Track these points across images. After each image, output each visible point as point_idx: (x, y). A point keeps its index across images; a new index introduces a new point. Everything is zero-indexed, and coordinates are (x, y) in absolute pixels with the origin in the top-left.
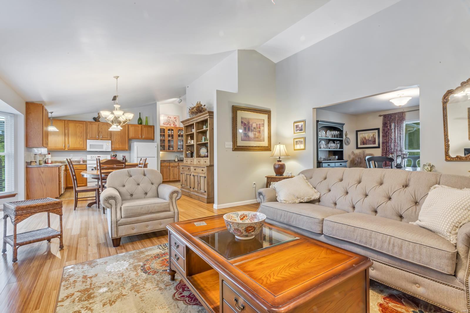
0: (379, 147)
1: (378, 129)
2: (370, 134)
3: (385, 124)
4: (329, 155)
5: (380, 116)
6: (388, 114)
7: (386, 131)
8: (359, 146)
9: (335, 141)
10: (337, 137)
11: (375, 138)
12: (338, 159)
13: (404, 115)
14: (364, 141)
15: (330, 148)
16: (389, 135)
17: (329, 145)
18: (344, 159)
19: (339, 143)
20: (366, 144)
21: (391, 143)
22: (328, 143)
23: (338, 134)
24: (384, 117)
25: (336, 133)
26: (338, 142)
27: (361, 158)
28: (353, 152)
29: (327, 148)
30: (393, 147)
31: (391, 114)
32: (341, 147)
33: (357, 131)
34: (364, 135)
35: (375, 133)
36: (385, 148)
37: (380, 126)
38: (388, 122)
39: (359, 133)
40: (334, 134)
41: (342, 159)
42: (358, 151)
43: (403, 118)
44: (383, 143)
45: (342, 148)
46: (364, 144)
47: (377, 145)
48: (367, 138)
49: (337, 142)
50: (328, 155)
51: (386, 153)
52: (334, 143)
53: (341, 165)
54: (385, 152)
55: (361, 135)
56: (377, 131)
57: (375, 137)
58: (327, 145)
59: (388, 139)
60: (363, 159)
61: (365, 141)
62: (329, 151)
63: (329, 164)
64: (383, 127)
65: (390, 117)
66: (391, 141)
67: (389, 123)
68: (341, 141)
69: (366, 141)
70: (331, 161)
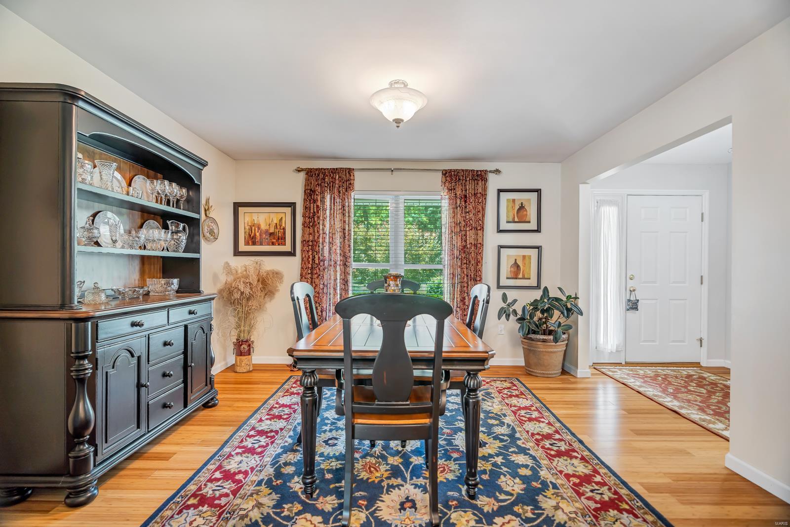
0: (292, 254)
1: (292, 205)
2: (272, 215)
3: (310, 194)
4: (142, 273)
5: (299, 170)
6: (317, 169)
7: (312, 211)
8: (242, 247)
9: (169, 222)
10: (178, 207)
11: (284, 229)
12: (181, 291)
13: (352, 177)
14: (255, 235)
15: (148, 247)
16: (319, 223)
17: (143, 234)
18: (202, 288)
19: (184, 229)
20: (261, 244)
21: (323, 244)
22: (141, 227)
23: (182, 197)
24: (307, 174)
25: (174, 190)
26: (182, 225)
27: (250, 284)
28: (227, 263)
29: (132, 247)
30: (326, 253)
31: (324, 169)
32: (193, 245)
33: (237, 206)
34: (255, 217)
35: (283, 215)
36: (311, 256)
37: (298, 197)
38: (318, 189)
39: (241, 210)
40: (164, 191)
41: (197, 291)
42: (240, 263)
43: (350, 184)
44: (304, 242)
45: (197, 251)
46: (254, 243)
47: (287, 248)
48: (264, 227)
49: (177, 226)
50: (136, 276)
51: (312, 268)
52: (166, 227)
53: (193, 316)
54: (310, 267)
55: (247, 217)
56: (288, 210)
57: (283, 225)
58: (133, 232)
59: (318, 232)
60: (256, 287)
61: (258, 234)
62: (143, 258)
63: (137, 318)
64: (305, 200)
65: (321, 176)
66: (324, 238)
67: (319, 191)
68: (193, 224)
69: (260, 235)
70: (153, 301)
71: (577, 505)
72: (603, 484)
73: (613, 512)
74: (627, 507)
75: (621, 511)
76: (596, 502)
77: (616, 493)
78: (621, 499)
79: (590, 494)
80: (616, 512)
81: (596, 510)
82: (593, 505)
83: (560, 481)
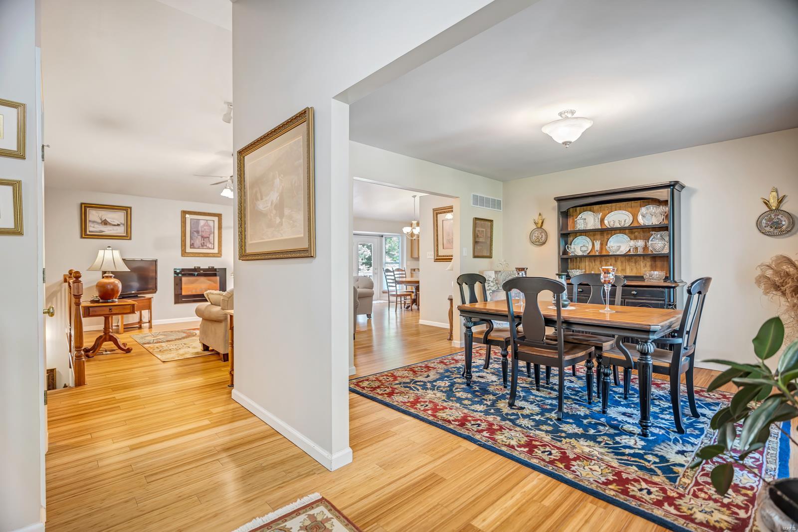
71: (428, 398)
72: (425, 410)
73: (412, 400)
74: (407, 404)
75: (409, 402)
76: (421, 401)
77: (416, 408)
78: (412, 407)
79: (427, 404)
80: (411, 401)
81: (419, 399)
82: (421, 400)
83: (445, 404)
